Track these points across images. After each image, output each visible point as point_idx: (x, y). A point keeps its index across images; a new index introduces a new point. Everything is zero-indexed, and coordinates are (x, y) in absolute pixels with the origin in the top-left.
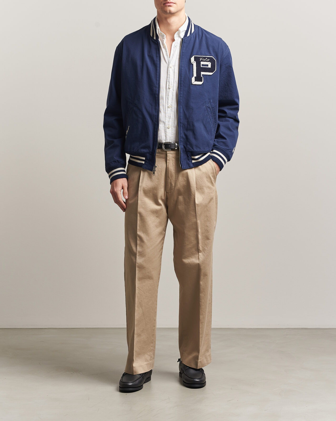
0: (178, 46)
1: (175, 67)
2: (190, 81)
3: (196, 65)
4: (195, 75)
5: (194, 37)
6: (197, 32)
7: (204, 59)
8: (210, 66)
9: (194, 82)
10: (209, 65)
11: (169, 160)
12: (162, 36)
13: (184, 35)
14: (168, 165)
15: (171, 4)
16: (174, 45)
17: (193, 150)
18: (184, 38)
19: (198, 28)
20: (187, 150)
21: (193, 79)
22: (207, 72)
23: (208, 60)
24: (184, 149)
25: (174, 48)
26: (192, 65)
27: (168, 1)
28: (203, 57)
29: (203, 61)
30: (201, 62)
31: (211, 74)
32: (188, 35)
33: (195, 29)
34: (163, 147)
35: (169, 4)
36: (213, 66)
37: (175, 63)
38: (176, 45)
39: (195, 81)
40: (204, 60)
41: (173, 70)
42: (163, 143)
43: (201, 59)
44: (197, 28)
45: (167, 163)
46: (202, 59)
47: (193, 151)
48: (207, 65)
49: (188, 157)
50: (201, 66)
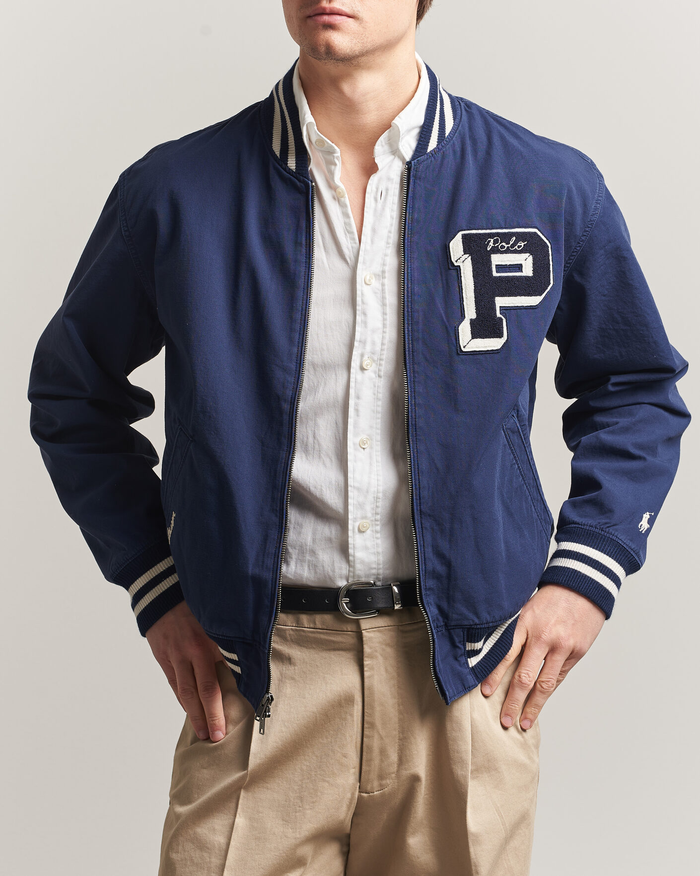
0: (391, 193)
1: (386, 281)
2: (453, 339)
3: (474, 271)
4: (470, 312)
5: (454, 152)
6: (467, 129)
7: (506, 243)
8: (528, 271)
9: (468, 342)
10: (527, 264)
11: (371, 657)
12: (322, 151)
13: (413, 144)
14: (369, 677)
15: (337, 19)
16: (374, 189)
17: (477, 621)
18: (413, 158)
19: (466, 110)
20: (453, 623)
21: (465, 329)
22: (518, 297)
23: (519, 247)
24: (441, 619)
25: (376, 200)
26: (454, 273)
27: (325, 4)
28: (498, 234)
29: (502, 253)
30: (492, 255)
31: (534, 301)
32: (433, 144)
33: (458, 117)
34: (344, 604)
35: (326, 18)
36: (540, 266)
37: (384, 265)
38: (382, 188)
39: (474, 336)
40: (503, 247)
41: (375, 293)
42: (339, 589)
43: (491, 244)
44: (464, 113)
45: (365, 669)
46: (495, 242)
47: (476, 624)
48: (519, 267)
49: (454, 645)
50: (495, 274)
